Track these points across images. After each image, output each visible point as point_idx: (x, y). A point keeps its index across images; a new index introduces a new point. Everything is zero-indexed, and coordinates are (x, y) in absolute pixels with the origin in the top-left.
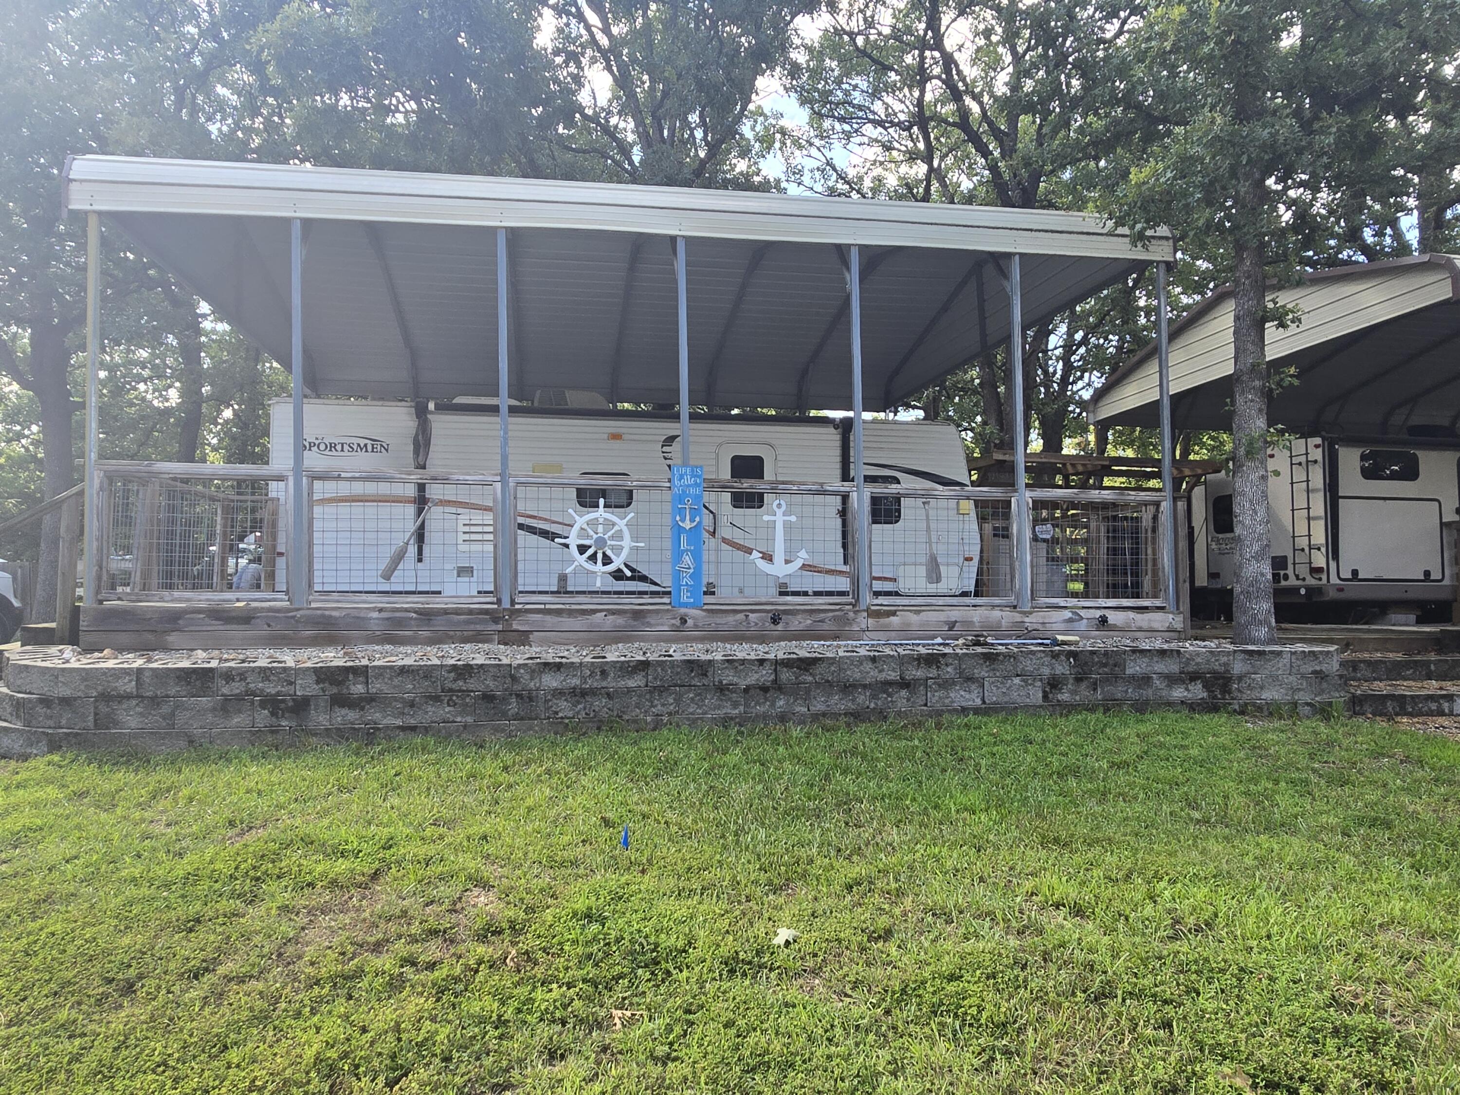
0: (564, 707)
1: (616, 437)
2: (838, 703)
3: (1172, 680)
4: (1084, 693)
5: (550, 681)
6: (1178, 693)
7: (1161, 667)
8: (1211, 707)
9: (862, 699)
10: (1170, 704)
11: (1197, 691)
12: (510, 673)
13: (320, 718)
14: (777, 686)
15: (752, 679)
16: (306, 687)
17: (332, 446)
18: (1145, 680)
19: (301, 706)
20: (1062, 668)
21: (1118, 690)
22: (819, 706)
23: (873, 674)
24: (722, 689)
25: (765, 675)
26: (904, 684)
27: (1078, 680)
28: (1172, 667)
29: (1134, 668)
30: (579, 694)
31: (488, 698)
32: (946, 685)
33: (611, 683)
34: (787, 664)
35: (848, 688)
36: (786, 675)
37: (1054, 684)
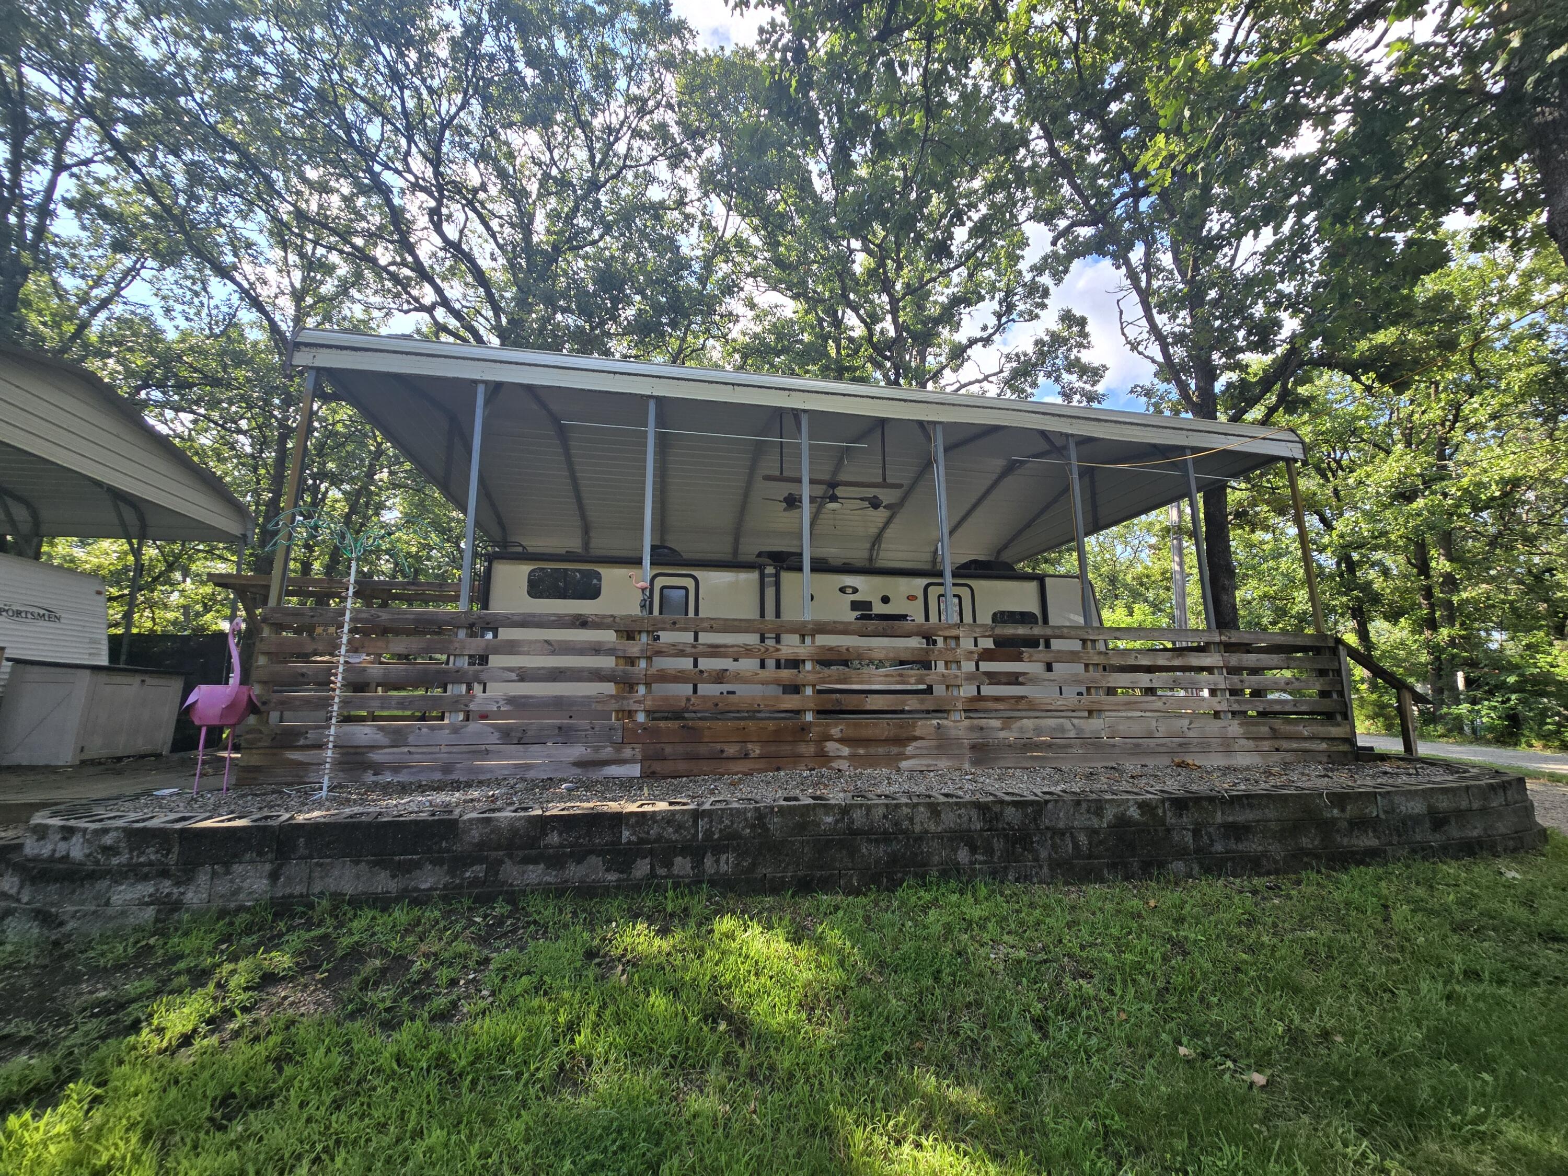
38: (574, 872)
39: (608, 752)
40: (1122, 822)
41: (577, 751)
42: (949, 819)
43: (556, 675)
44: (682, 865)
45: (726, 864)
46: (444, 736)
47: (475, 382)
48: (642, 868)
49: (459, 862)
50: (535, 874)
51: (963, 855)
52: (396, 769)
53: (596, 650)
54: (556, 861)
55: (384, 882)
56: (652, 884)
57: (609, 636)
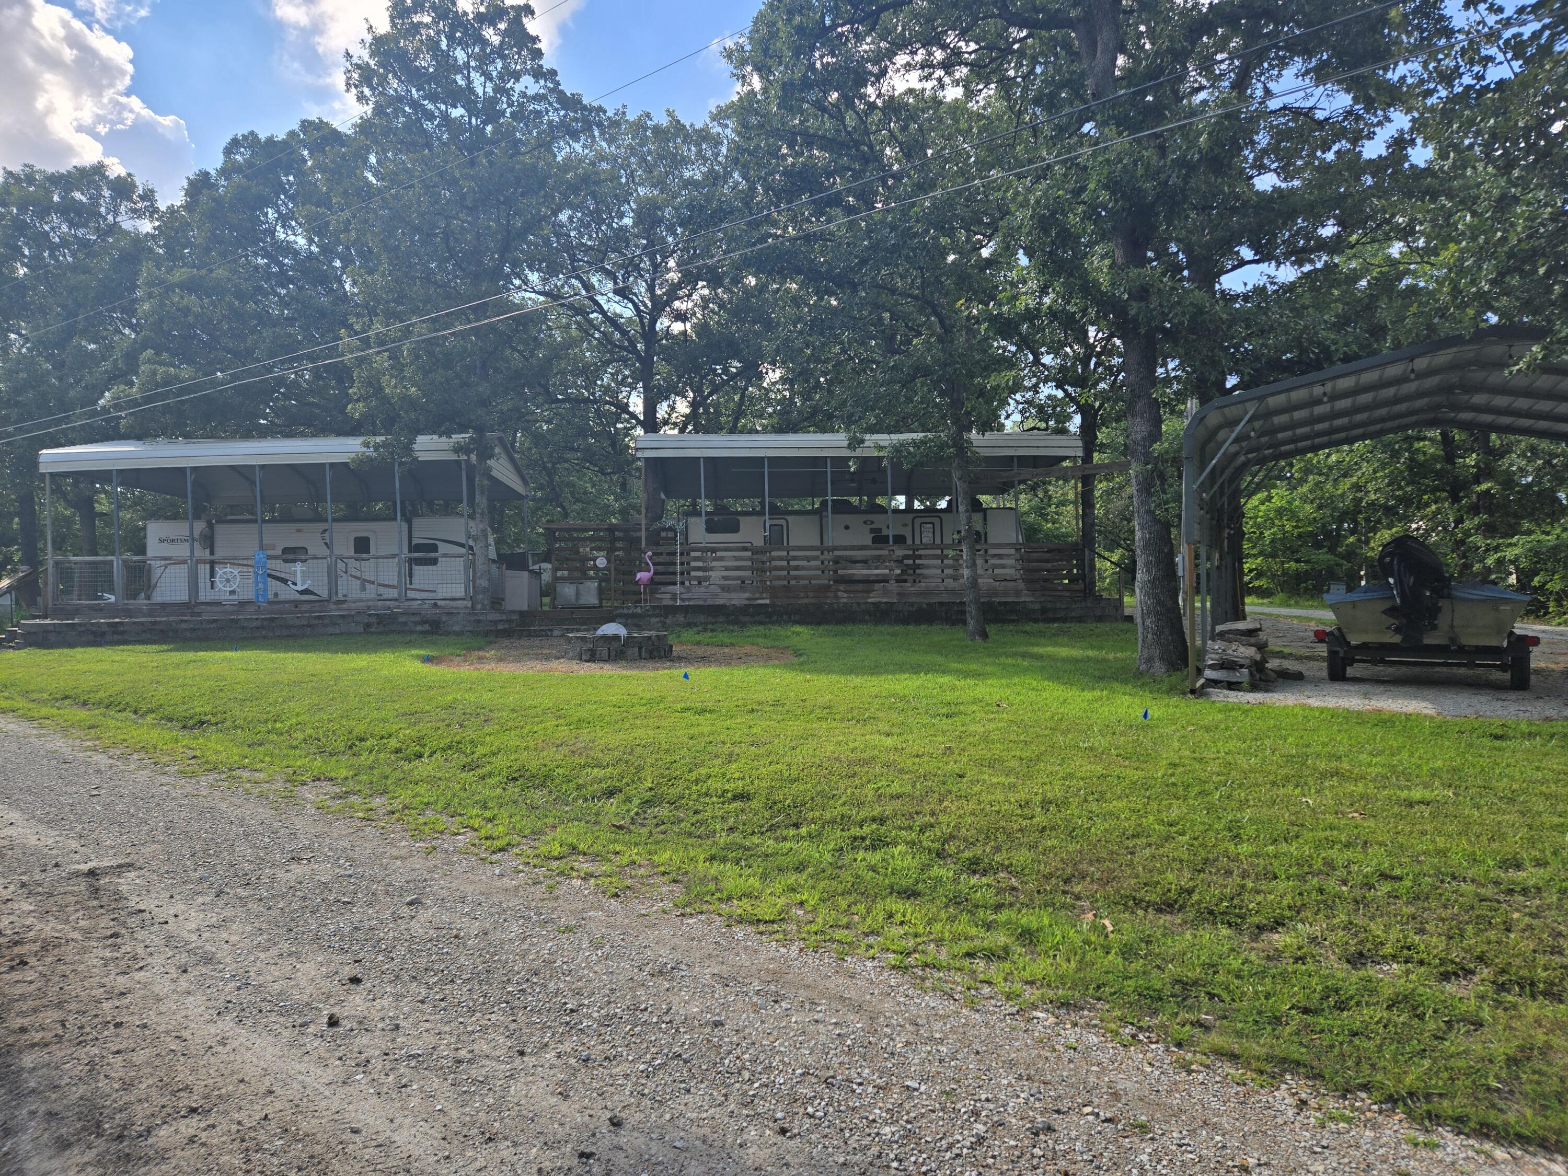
0: (188, 634)
1: (299, 531)
3: (416, 623)
5: (184, 626)
6: (419, 628)
7: (413, 619)
10: (416, 632)
11: (427, 627)
14: (263, 627)
15: (254, 624)
16: (107, 629)
17: (173, 540)
18: (405, 623)
19: (103, 634)
20: (373, 620)
22: (278, 633)
24: (243, 628)
25: (258, 623)
26: (309, 626)
27: (378, 624)
28: (418, 619)
29: (402, 619)
31: (162, 631)
33: (204, 626)
34: (265, 619)
35: (289, 627)
36: (265, 623)
37: (368, 625)
38: (757, 618)
39: (757, 595)
41: (747, 595)
44: (785, 617)
46: (703, 589)
47: (699, 458)
48: (775, 618)
49: (727, 615)
50: (747, 619)
51: (867, 617)
52: (689, 599)
56: (777, 622)
57: (751, 555)
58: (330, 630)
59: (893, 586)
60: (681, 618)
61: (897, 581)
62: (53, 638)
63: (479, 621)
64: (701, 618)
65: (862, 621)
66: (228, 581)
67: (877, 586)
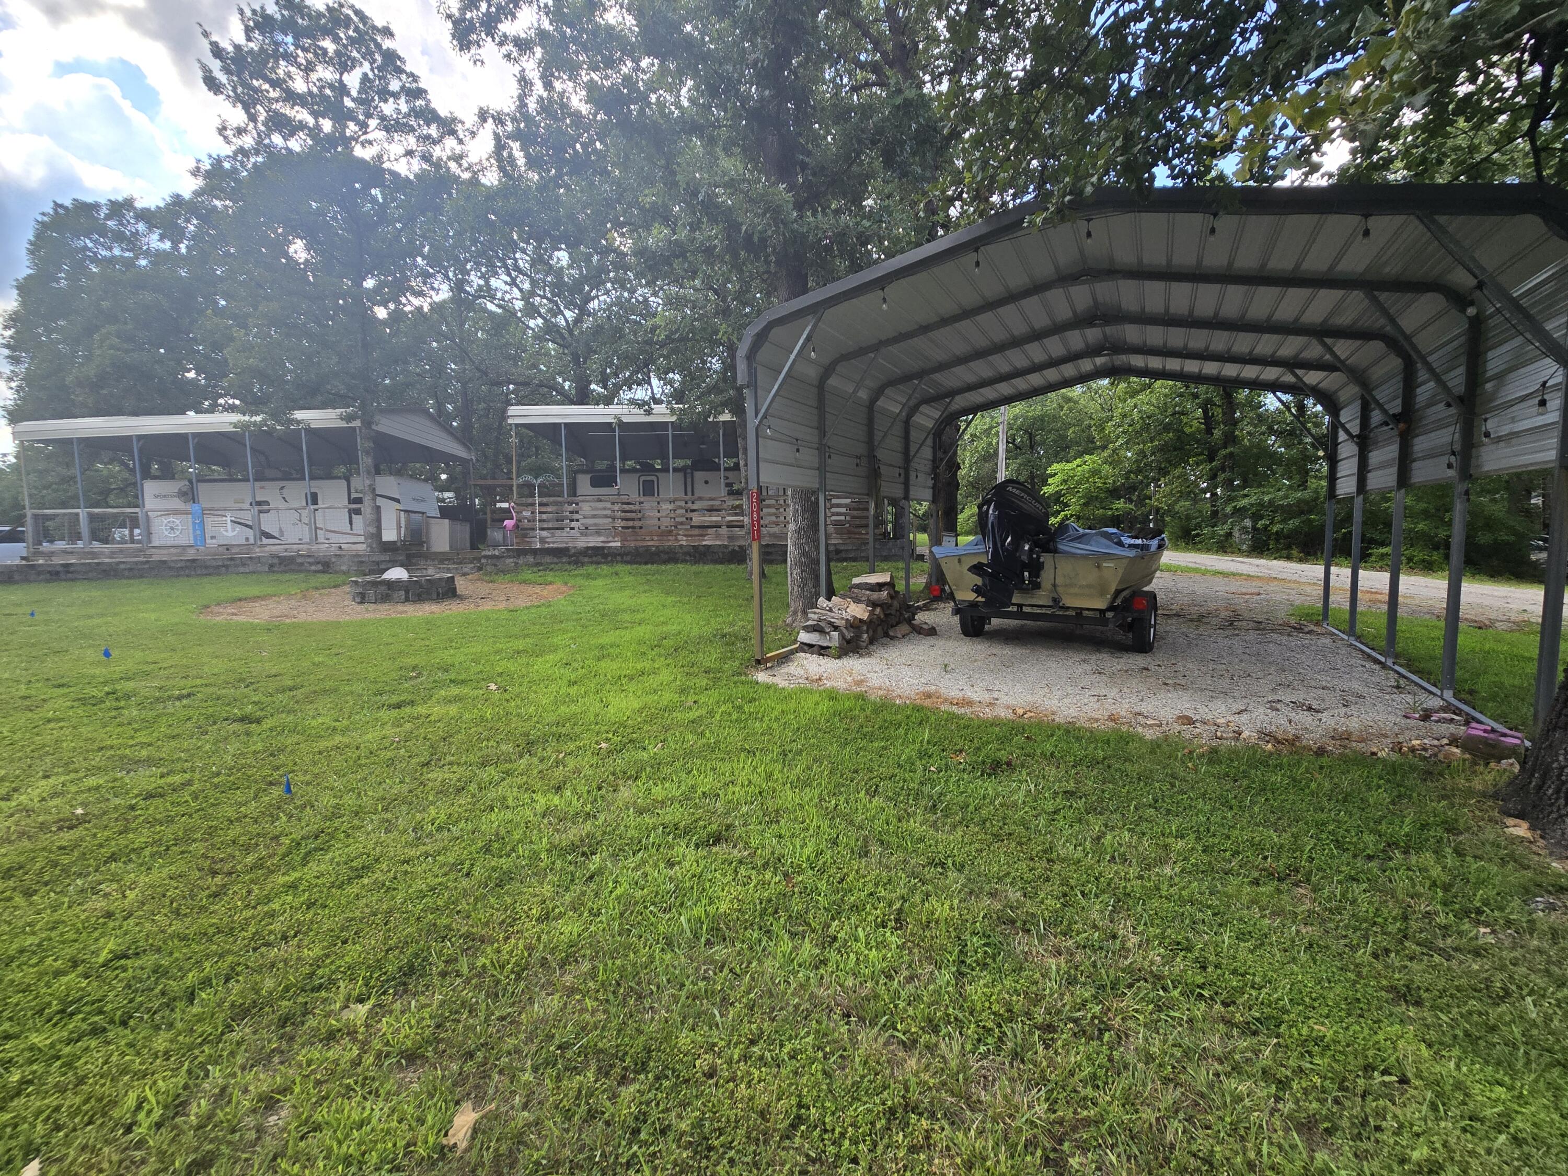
0: (127, 573)
1: (262, 488)
2: (204, 571)
3: (311, 564)
4: (283, 568)
5: (122, 566)
6: (313, 568)
8: (323, 572)
9: (212, 570)
11: (320, 567)
12: (110, 564)
13: (63, 576)
15: (179, 565)
16: (61, 569)
18: (302, 564)
19: (57, 573)
20: (276, 561)
21: (293, 567)
22: (198, 572)
23: (215, 564)
24: (171, 568)
25: (183, 564)
27: (280, 564)
29: (300, 560)
30: (130, 570)
31: (105, 571)
32: (236, 566)
34: (188, 561)
35: (206, 567)
36: (188, 564)
37: (271, 566)
38: (596, 559)
39: (610, 539)
40: (733, 550)
41: (602, 539)
42: (685, 550)
43: (594, 516)
44: (619, 558)
45: (629, 558)
46: (565, 534)
48: (611, 559)
49: (570, 556)
50: (586, 559)
51: (688, 558)
53: (605, 509)
54: (591, 557)
55: (555, 560)
56: (612, 561)
57: (609, 505)
58: (242, 569)
59: (724, 531)
60: (530, 559)
61: (728, 527)
62: (17, 577)
63: (362, 562)
64: (548, 559)
65: (684, 561)
66: (172, 529)
67: (710, 531)
